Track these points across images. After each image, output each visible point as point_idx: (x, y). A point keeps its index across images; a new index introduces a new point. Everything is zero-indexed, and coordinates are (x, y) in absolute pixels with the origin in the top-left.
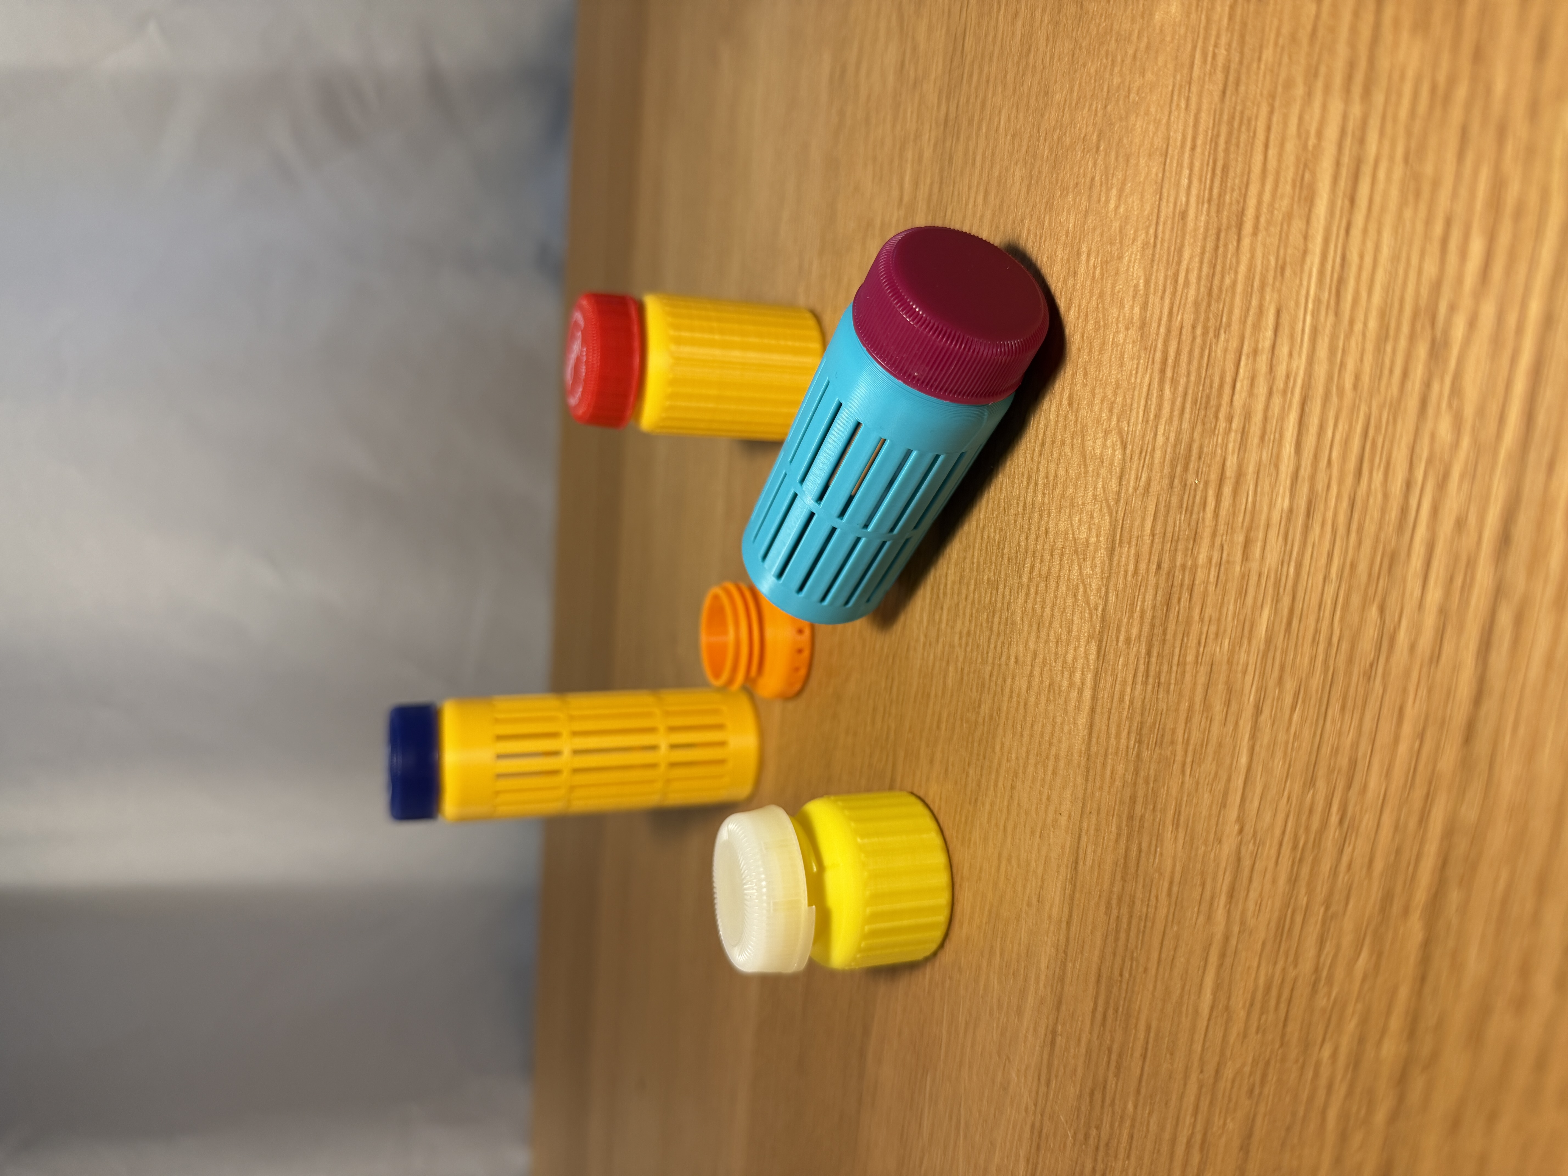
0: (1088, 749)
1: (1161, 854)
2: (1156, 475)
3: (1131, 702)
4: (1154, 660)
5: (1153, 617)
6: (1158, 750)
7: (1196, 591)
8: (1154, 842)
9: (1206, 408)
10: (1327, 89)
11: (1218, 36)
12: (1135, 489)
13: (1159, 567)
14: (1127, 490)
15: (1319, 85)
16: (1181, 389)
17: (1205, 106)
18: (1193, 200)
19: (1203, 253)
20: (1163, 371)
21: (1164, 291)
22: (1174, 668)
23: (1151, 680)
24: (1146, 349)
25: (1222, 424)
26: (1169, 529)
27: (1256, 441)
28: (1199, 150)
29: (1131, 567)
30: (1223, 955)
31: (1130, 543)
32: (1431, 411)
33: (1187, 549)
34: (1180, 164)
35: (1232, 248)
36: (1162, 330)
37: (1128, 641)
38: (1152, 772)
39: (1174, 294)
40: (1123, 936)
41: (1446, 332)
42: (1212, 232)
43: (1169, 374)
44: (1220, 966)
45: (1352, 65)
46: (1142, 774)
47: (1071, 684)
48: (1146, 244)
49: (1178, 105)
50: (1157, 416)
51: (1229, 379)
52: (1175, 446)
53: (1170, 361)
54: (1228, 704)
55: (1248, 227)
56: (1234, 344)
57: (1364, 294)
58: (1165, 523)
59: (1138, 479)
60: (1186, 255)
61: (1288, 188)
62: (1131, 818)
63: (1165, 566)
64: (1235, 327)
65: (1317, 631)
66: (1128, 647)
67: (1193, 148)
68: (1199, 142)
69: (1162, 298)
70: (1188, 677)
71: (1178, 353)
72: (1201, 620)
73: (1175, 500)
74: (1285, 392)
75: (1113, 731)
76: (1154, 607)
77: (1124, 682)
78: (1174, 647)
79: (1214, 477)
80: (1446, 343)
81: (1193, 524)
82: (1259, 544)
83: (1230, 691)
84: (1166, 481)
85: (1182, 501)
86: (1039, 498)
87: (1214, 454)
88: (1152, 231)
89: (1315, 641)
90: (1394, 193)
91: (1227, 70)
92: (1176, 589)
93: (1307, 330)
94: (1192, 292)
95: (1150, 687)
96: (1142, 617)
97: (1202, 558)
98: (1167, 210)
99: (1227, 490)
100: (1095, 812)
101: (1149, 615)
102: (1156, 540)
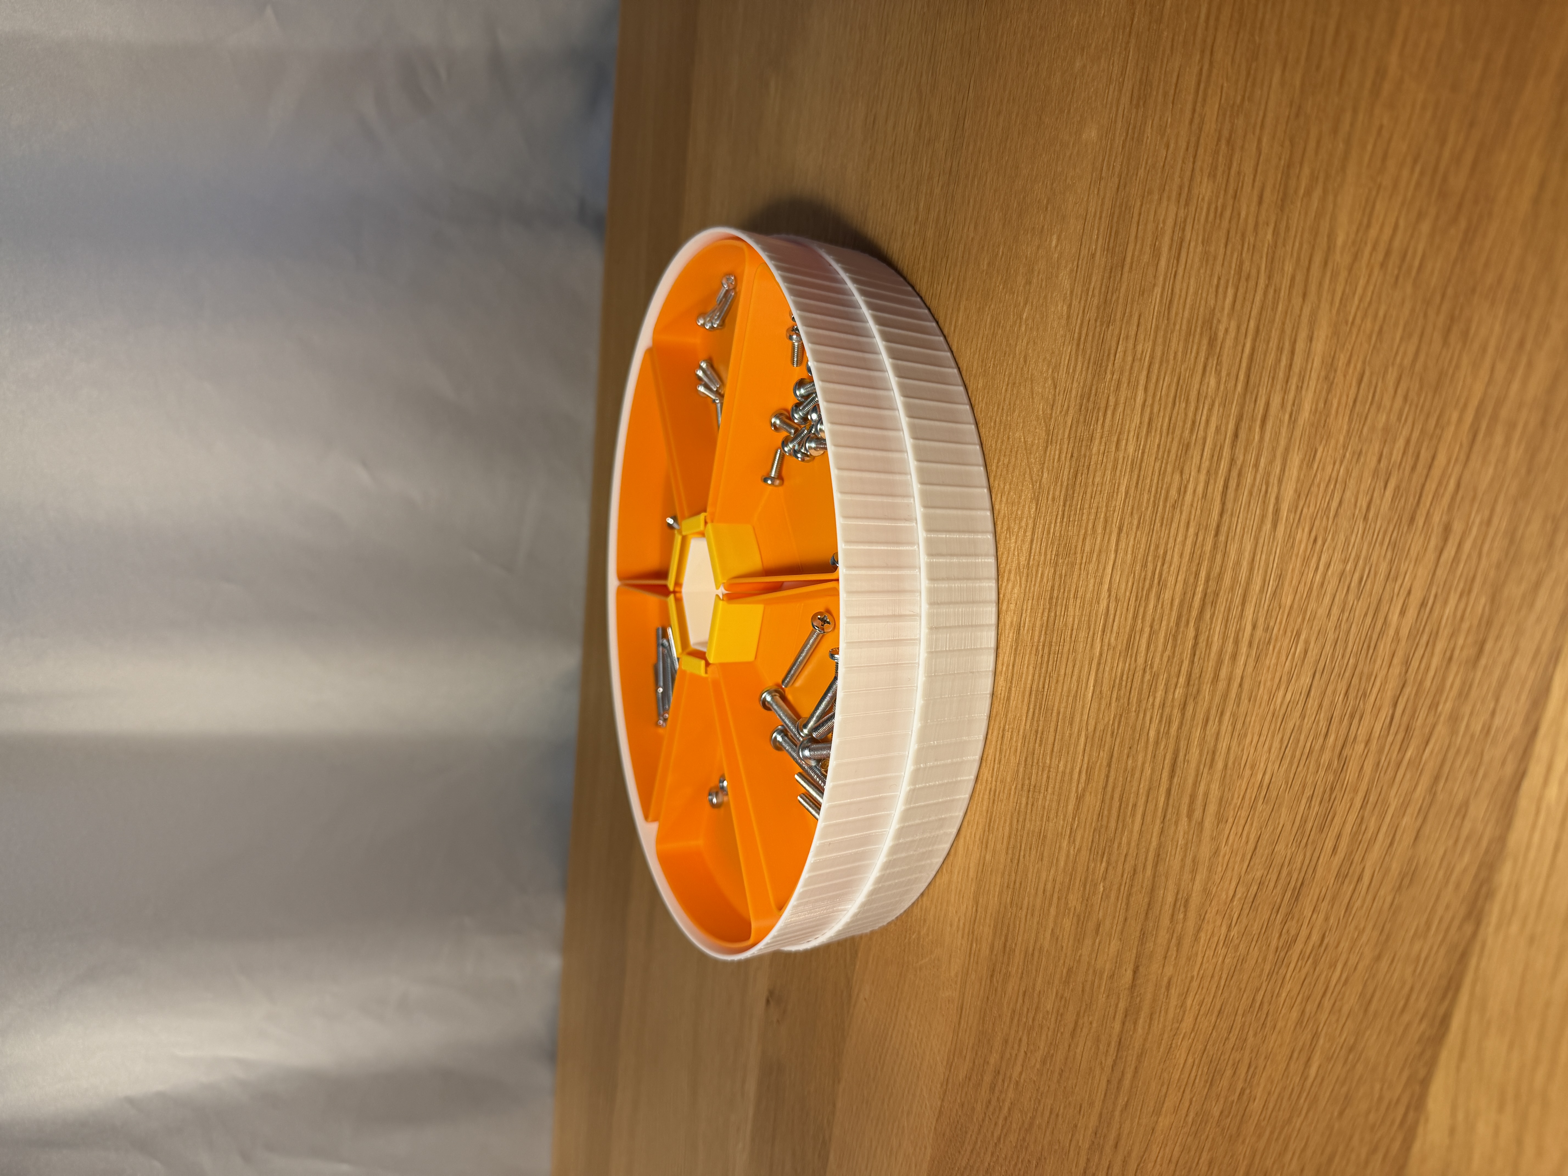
0: (1028, 564)
1: (1067, 616)
2: (1072, 404)
3: (1054, 534)
4: (1067, 508)
5: (1068, 485)
6: (1067, 559)
7: (1091, 468)
8: (1063, 609)
9: (1100, 367)
10: (1169, 198)
11: (1116, 157)
12: (1061, 412)
13: (1072, 456)
14: (1056, 413)
15: (1165, 195)
16: (1087, 356)
17: (1108, 195)
18: (1099, 248)
19: (1103, 279)
20: (1078, 345)
21: (1081, 299)
22: (1078, 512)
23: (1065, 520)
24: (1069, 331)
25: (1109, 376)
26: (1078, 435)
27: (1125, 385)
28: (1103, 220)
29: (1057, 457)
30: (1099, 664)
31: (1056, 443)
32: (1207, 374)
33: (1087, 446)
34: (1093, 226)
35: (1118, 279)
36: (1079, 321)
37: (1053, 499)
38: (1064, 572)
39: (1086, 301)
40: (1044, 665)
41: (1216, 334)
42: (1108, 268)
43: (1081, 346)
44: (1098, 670)
45: (1181, 188)
46: (1058, 573)
47: (1020, 528)
48: (1072, 270)
49: (1093, 192)
50: (1074, 370)
51: (1113, 352)
52: (1083, 388)
53: (1082, 339)
54: (1105, 529)
55: (1126, 268)
56: (1116, 332)
57: (1181, 311)
58: (1076, 431)
59: (1062, 406)
60: (1094, 280)
61: (1148, 248)
62: (1051, 598)
63: (1075, 455)
64: (1118, 323)
65: (1151, 486)
66: (1053, 503)
67: (1100, 218)
68: (1104, 215)
69: (1080, 302)
70: (1085, 517)
71: (1087, 335)
72: (1093, 484)
73: (1082, 419)
74: (1141, 359)
75: (1043, 551)
76: (1068, 479)
77: (1050, 523)
78: (1078, 500)
79: (1103, 405)
80: (1216, 339)
81: (1091, 430)
82: (1124, 441)
83: (1106, 521)
84: (1078, 407)
85: (1085, 418)
86: (1004, 418)
87: (1103, 392)
88: (1075, 263)
89: (1150, 491)
90: (1197, 260)
91: (1120, 176)
92: (1080, 468)
93: (1153, 326)
94: (1096, 302)
95: (1064, 524)
96: (1061, 485)
97: (1095, 450)
98: (1084, 252)
99: (1109, 413)
100: (1031, 599)
101: (1065, 484)
102: (1071, 441)
